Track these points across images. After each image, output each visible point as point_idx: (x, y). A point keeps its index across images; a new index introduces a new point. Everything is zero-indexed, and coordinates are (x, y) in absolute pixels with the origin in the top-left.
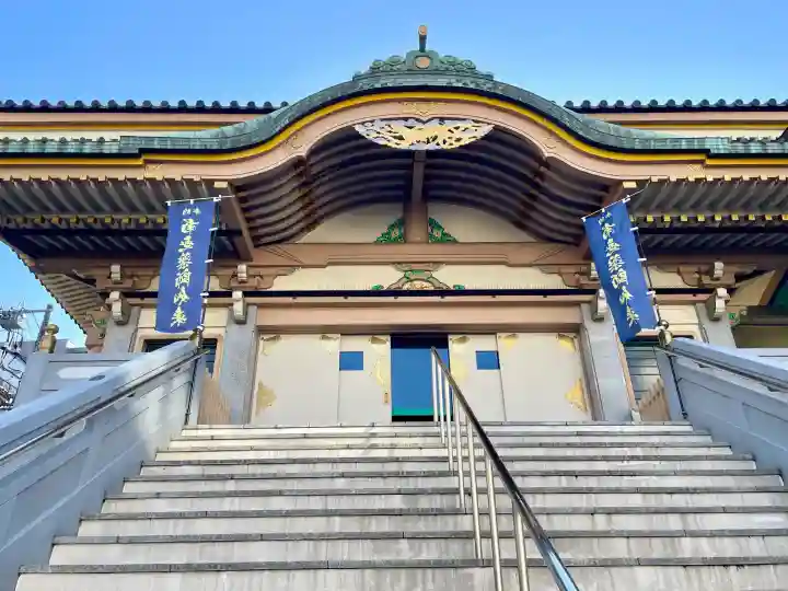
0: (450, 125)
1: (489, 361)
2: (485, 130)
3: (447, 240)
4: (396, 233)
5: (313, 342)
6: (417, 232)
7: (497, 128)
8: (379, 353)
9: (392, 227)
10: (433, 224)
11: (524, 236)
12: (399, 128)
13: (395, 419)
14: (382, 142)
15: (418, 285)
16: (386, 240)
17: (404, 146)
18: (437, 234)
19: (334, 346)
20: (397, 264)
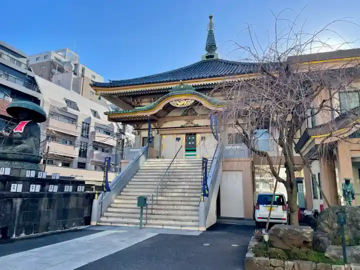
0: (186, 101)
5: (171, 136)
7: (195, 101)
8: (183, 137)
14: (174, 106)
15: (189, 125)
18: (194, 112)
19: (175, 136)
20: (185, 120)
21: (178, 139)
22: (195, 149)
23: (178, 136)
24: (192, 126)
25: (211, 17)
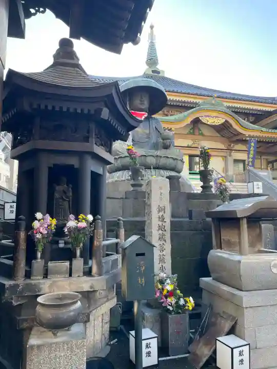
0: (217, 119)
2: (223, 121)
3: (202, 135)
4: (192, 131)
10: (200, 130)
11: (219, 135)
12: (208, 119)
13: (190, 173)
14: (204, 122)
16: (190, 133)
17: (209, 123)
18: (201, 132)
20: (192, 140)
22: (198, 172)
25: (152, 27)
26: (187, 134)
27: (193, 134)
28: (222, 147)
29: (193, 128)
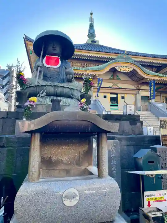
0: (127, 68)
1: (123, 98)
2: (132, 69)
4: (112, 77)
6: (115, 78)
7: (134, 69)
9: (111, 76)
10: (117, 76)
11: (131, 80)
12: (121, 68)
13: (111, 105)
14: (119, 70)
15: (115, 87)
17: (121, 71)
18: (118, 78)
20: (112, 83)
21: (105, 97)
22: (117, 105)
23: (105, 94)
24: (117, 87)
25: (91, 14)
26: (109, 79)
27: (113, 79)
28: (133, 87)
29: (113, 76)
